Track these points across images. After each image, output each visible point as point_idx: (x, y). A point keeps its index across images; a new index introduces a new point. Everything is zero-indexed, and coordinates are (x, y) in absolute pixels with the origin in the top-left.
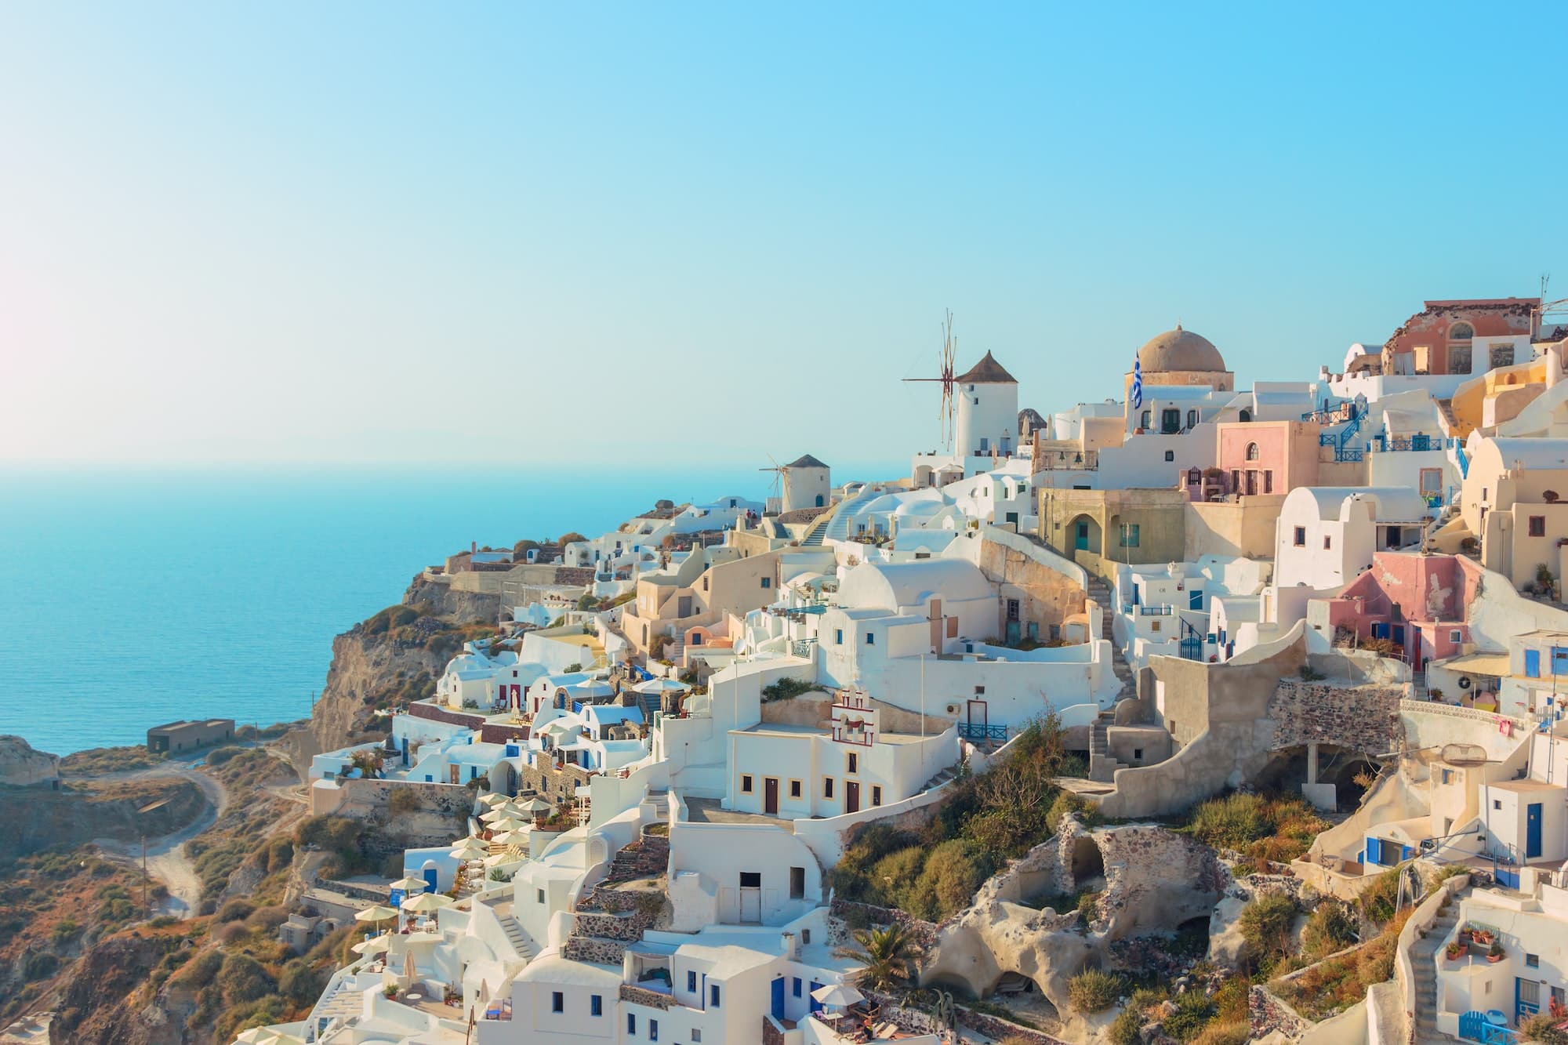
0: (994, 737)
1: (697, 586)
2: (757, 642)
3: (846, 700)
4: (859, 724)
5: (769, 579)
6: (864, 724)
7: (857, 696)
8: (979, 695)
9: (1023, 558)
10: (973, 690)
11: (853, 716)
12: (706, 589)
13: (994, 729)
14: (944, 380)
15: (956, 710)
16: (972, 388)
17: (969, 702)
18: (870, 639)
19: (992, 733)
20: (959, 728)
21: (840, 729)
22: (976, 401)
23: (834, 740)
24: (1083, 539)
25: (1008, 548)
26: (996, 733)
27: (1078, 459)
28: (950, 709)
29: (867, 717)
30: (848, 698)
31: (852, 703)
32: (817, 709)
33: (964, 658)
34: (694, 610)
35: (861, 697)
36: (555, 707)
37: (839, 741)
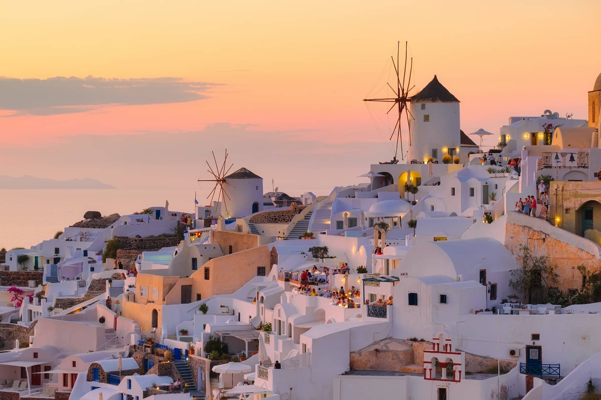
0: (550, 374)
1: (198, 275)
2: (288, 316)
3: (436, 346)
4: (449, 365)
5: (264, 268)
6: (453, 364)
7: (447, 342)
8: (535, 341)
9: (543, 236)
10: (530, 337)
11: (442, 358)
12: (207, 277)
13: (550, 367)
14: (397, 101)
15: (517, 354)
16: (423, 107)
17: (528, 348)
18: (443, 299)
19: (548, 371)
20: (521, 367)
21: (430, 370)
22: (427, 118)
23: (425, 378)
24: (588, 221)
25: (530, 228)
26: (552, 371)
27: (572, 159)
28: (512, 353)
29: (456, 359)
30: (438, 344)
31: (441, 349)
32: (401, 357)
33: (520, 312)
34: (195, 297)
35: (449, 343)
36: (88, 380)
37: (430, 379)
